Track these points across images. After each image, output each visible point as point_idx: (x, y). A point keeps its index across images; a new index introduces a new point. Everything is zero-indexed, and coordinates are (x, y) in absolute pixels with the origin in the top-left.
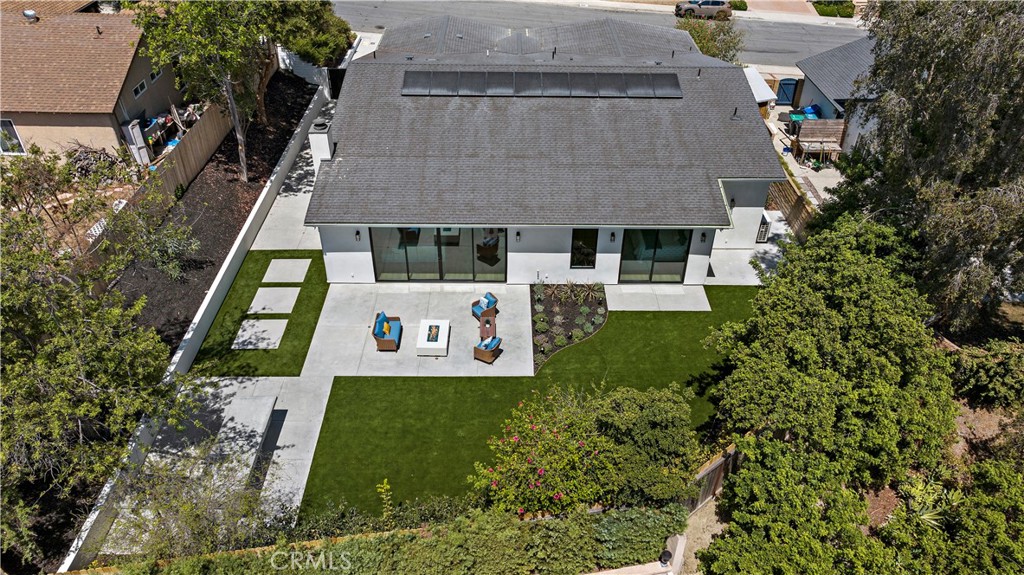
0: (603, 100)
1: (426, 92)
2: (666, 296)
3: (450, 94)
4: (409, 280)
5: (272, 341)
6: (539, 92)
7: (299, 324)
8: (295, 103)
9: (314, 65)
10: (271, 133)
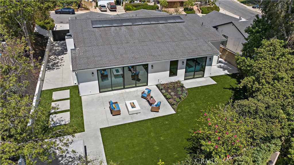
0: (161, 24)
1: (102, 26)
2: (201, 81)
3: (110, 26)
4: (112, 90)
5: (67, 120)
6: (140, 23)
7: (75, 113)
8: (42, 42)
9: (46, 30)
10: (38, 51)
